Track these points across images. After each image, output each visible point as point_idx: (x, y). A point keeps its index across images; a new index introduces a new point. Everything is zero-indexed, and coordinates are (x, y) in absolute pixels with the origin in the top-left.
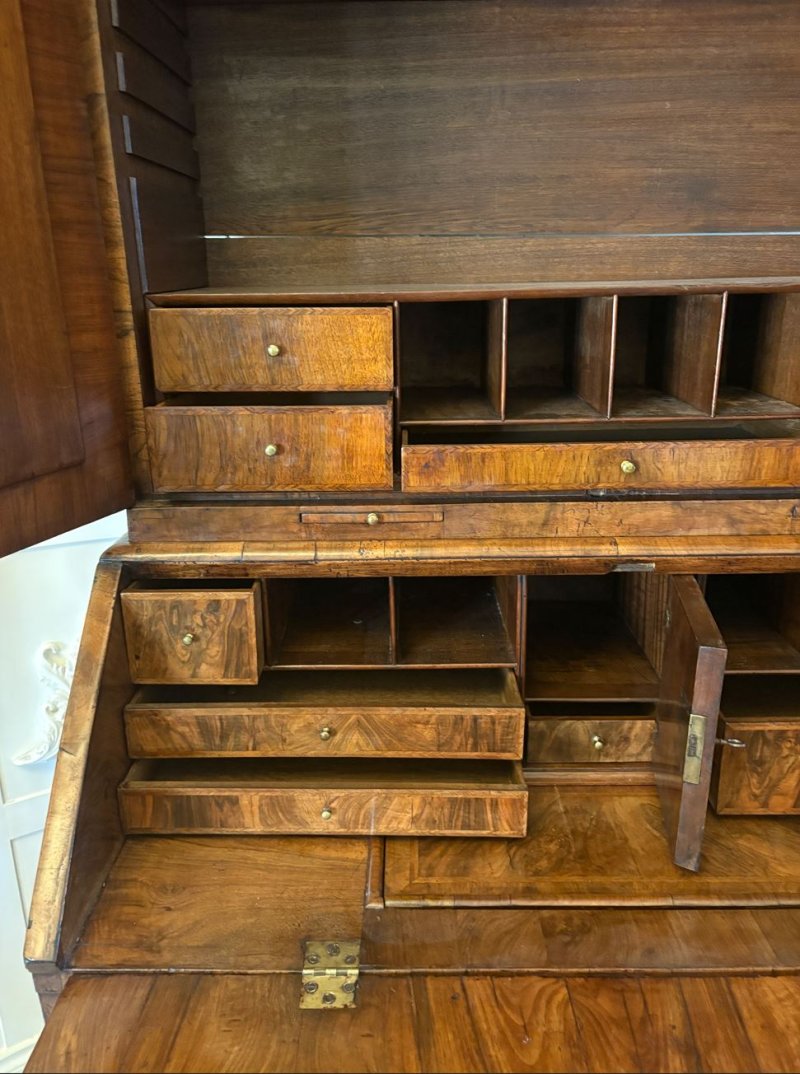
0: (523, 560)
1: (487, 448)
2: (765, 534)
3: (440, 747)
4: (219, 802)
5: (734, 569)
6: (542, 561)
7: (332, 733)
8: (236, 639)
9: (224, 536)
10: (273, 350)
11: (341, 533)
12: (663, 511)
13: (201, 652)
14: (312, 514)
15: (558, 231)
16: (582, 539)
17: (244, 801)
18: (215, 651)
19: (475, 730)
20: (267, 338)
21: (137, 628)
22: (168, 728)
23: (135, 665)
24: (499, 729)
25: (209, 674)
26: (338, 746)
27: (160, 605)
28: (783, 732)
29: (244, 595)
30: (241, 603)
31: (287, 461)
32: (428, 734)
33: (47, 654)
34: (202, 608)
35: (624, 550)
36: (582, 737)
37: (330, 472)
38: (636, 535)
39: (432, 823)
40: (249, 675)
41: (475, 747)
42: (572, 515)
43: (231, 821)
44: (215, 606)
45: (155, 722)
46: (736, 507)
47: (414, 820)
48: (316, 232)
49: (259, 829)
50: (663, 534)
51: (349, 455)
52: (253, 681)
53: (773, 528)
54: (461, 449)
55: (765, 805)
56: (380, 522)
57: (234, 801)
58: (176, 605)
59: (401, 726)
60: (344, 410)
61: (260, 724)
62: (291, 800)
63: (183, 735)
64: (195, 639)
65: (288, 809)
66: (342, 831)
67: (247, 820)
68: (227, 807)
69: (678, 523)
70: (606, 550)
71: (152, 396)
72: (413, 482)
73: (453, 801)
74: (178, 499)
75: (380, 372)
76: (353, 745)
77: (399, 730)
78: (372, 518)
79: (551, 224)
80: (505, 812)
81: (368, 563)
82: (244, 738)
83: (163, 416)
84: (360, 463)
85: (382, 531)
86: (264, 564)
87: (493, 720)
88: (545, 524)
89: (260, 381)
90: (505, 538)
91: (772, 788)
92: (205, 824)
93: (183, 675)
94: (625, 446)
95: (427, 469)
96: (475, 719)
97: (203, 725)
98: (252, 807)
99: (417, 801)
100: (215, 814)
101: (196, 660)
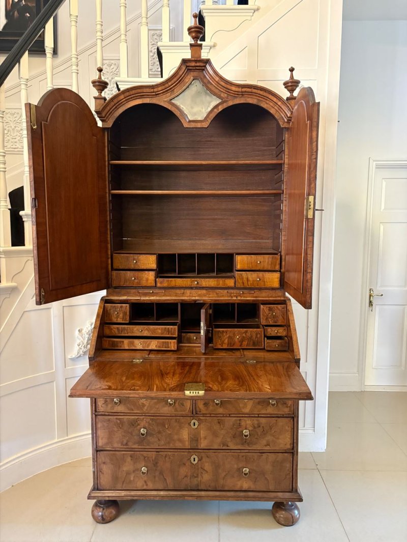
0: (178, 300)
1: (172, 279)
2: (223, 296)
3: (162, 334)
4: (120, 342)
5: (217, 302)
6: (182, 300)
7: (142, 331)
8: (125, 313)
9: (124, 295)
10: (135, 262)
11: (145, 294)
12: (204, 291)
13: (119, 316)
14: (141, 291)
15: (196, 239)
16: (190, 296)
17: (125, 342)
18: (121, 315)
19: (168, 331)
20: (134, 260)
21: (107, 311)
22: (112, 329)
23: (106, 318)
24: (173, 330)
25: (120, 321)
26: (143, 333)
27: (111, 306)
28: (223, 331)
29: (128, 305)
30: (126, 306)
31: (136, 281)
32: (160, 331)
33: (79, 331)
34: (119, 307)
35: (197, 298)
36: (192, 337)
37: (144, 283)
38: (199, 296)
39: (159, 347)
40: (127, 321)
41: (168, 334)
42: (188, 292)
43: (122, 346)
44: (121, 307)
45: (109, 328)
46: (218, 291)
47: (156, 346)
48: (146, 238)
49: (127, 348)
50: (205, 296)
51: (147, 280)
52: (128, 322)
53: (224, 295)
54: (167, 279)
55: (222, 346)
56: (153, 292)
57: (123, 342)
58: (114, 306)
59: (155, 330)
60: (147, 272)
61: (128, 329)
62: (133, 342)
63: (114, 331)
64: (118, 313)
65: (133, 343)
66: (143, 348)
67: (125, 346)
68: (122, 343)
69: (207, 294)
70: (194, 298)
71: (113, 269)
72: (159, 285)
73: (163, 342)
74: (116, 288)
75: (154, 266)
76: (146, 334)
77: (154, 331)
78: (151, 292)
79: (194, 238)
80: (172, 344)
81: (150, 300)
82: (126, 331)
83: (114, 273)
84: (149, 281)
85: (153, 294)
86: (131, 300)
87: (172, 328)
88: (183, 293)
89: (132, 267)
90: (176, 296)
91: (223, 343)
92: (117, 347)
93: (115, 320)
94: (196, 279)
95: (161, 283)
96: (168, 328)
97: (118, 328)
98: (126, 344)
99: (156, 342)
100: (119, 345)
101: (117, 317)
